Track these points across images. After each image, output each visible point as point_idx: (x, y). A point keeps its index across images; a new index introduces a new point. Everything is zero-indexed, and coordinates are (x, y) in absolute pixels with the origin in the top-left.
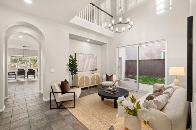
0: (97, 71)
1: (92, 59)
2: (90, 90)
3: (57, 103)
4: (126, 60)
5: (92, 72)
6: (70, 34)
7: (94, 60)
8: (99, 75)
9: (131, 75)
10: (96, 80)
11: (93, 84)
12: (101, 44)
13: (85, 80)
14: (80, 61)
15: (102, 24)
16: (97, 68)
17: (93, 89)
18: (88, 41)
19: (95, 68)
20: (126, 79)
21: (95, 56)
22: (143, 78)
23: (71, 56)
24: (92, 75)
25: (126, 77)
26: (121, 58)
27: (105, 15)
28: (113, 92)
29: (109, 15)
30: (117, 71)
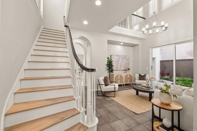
0: (129, 71)
1: (125, 60)
2: (124, 87)
3: (102, 92)
4: (161, 60)
5: (125, 71)
6: (108, 40)
7: (126, 61)
8: (132, 74)
9: (167, 77)
10: (129, 78)
11: (126, 82)
12: (133, 46)
13: (119, 78)
14: (115, 61)
15: (133, 27)
16: (130, 68)
17: (126, 86)
18: (122, 44)
19: (128, 68)
20: (160, 80)
21: (127, 57)
22: (184, 80)
23: (108, 58)
24: (125, 74)
25: (161, 79)
26: (155, 58)
27: (137, 18)
28: (147, 87)
29: (142, 18)
30: (151, 71)
